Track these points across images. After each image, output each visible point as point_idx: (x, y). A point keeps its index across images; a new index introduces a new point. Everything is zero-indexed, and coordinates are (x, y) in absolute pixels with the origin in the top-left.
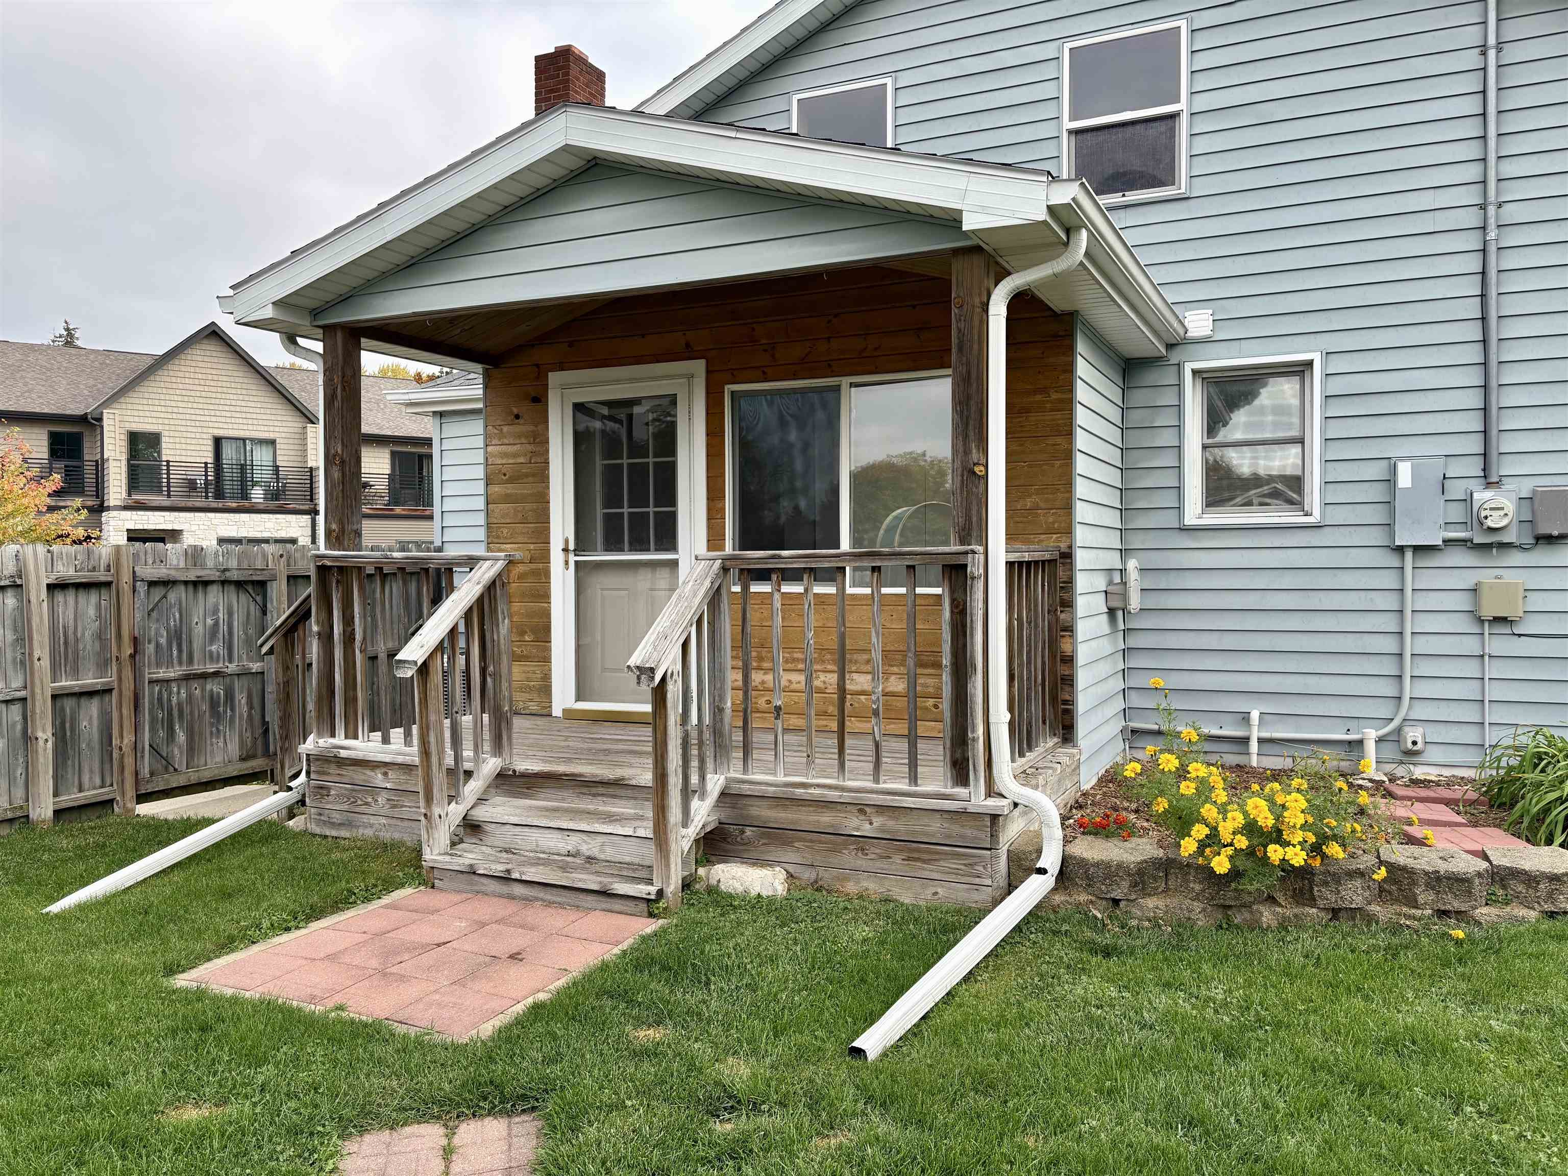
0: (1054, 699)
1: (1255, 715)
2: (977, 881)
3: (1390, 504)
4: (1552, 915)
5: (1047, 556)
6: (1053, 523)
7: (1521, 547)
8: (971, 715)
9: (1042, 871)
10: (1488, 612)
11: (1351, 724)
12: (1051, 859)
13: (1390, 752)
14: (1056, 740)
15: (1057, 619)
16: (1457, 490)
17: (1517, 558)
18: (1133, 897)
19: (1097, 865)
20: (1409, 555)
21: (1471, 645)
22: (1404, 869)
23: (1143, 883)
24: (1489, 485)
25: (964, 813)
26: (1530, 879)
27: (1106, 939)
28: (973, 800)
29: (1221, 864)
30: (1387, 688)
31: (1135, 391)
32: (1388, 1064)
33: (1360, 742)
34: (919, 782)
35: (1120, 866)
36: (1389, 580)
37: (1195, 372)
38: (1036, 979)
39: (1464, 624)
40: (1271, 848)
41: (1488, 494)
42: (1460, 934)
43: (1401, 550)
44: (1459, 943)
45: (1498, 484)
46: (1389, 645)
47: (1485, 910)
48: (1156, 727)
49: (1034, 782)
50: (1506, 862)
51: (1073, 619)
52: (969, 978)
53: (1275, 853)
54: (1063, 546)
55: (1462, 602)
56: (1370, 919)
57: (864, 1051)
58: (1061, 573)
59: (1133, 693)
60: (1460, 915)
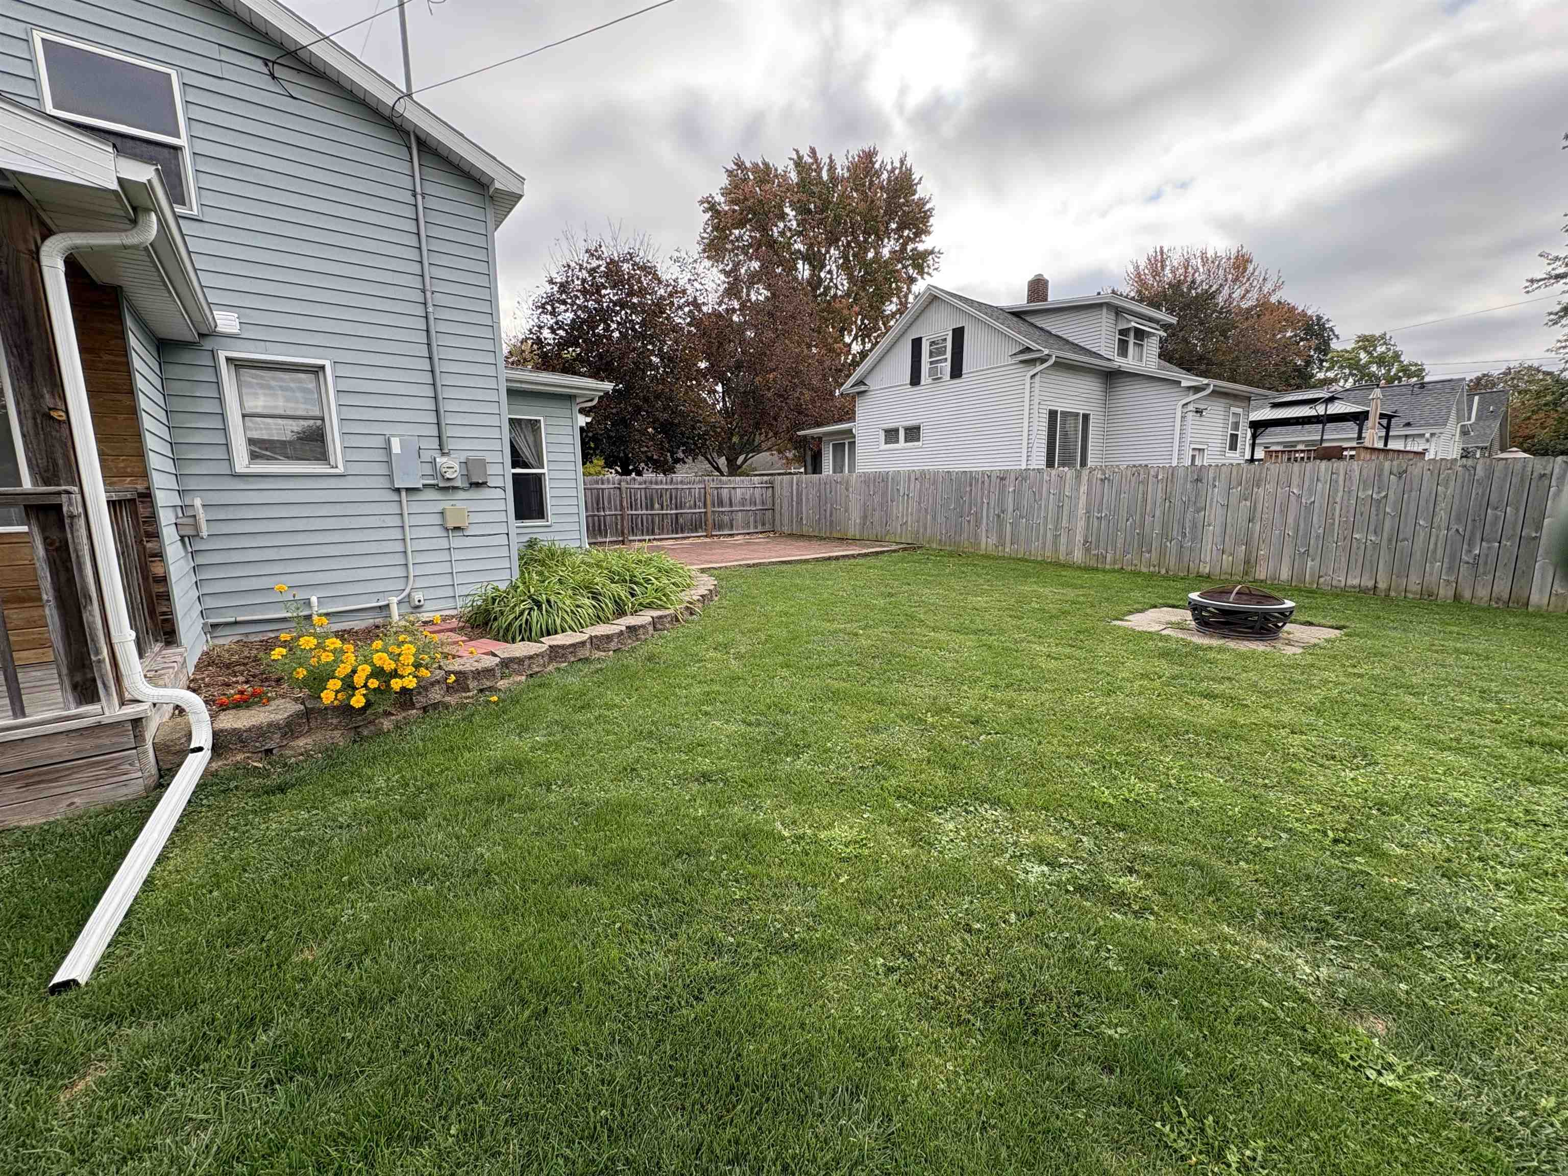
0: (152, 612)
1: (314, 600)
2: (124, 777)
3: (389, 463)
4: (531, 676)
5: (129, 497)
6: (125, 467)
7: (463, 489)
8: (93, 640)
9: (200, 749)
10: (450, 525)
11: (380, 596)
12: (202, 737)
13: (406, 609)
14: (159, 645)
15: (144, 548)
16: (426, 456)
17: (462, 495)
18: (285, 742)
19: (249, 730)
20: (404, 494)
21: (444, 544)
22: (460, 672)
23: (292, 731)
24: (443, 454)
25: (99, 726)
26: (520, 661)
27: (275, 780)
28: (107, 714)
29: (358, 701)
30: (401, 572)
31: (171, 366)
32: (504, 782)
33: (388, 606)
34: (27, 711)
35: (270, 725)
36: (394, 509)
37: (228, 359)
38: (231, 833)
39: (439, 532)
40: (393, 681)
41: (445, 459)
42: (495, 698)
43: (398, 490)
44: (496, 703)
45: (448, 454)
46: (399, 547)
47: (501, 682)
48: (233, 619)
49: (161, 682)
50: (506, 655)
51: (161, 546)
52: (162, 859)
53: (396, 684)
54: (140, 487)
55: (437, 520)
56: (447, 706)
57: (74, 981)
58: (142, 510)
59: (207, 598)
60: (490, 689)
